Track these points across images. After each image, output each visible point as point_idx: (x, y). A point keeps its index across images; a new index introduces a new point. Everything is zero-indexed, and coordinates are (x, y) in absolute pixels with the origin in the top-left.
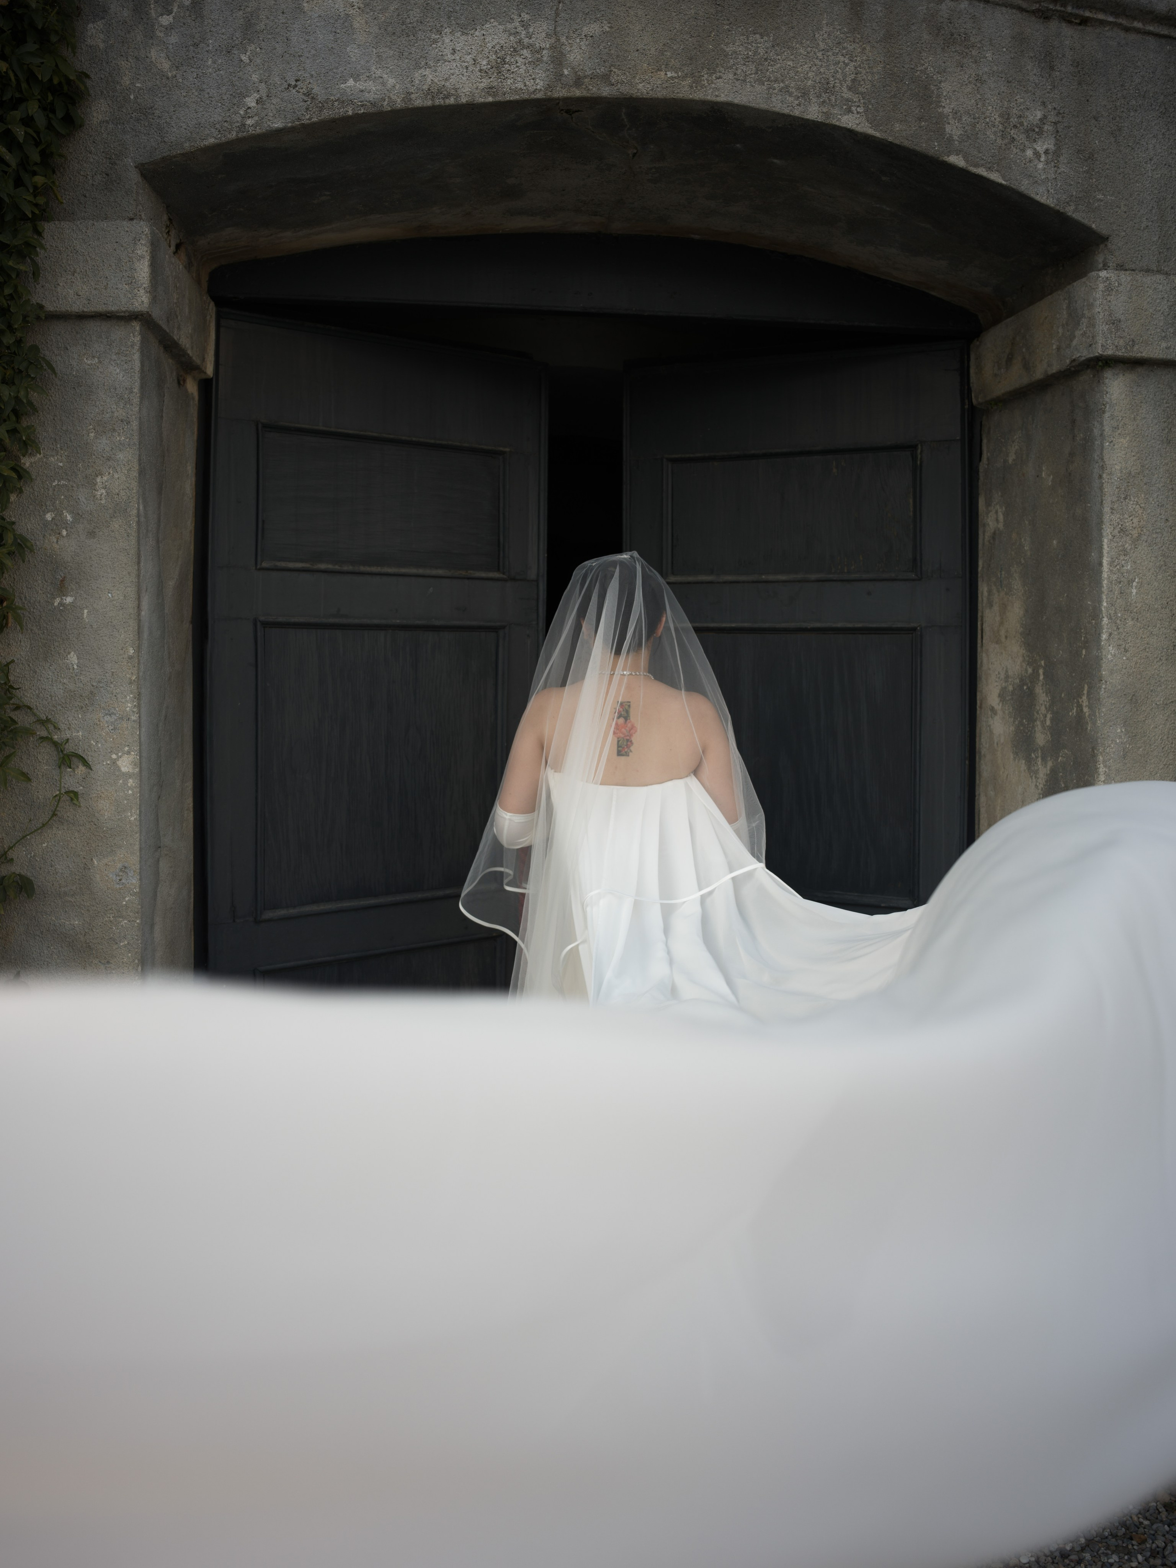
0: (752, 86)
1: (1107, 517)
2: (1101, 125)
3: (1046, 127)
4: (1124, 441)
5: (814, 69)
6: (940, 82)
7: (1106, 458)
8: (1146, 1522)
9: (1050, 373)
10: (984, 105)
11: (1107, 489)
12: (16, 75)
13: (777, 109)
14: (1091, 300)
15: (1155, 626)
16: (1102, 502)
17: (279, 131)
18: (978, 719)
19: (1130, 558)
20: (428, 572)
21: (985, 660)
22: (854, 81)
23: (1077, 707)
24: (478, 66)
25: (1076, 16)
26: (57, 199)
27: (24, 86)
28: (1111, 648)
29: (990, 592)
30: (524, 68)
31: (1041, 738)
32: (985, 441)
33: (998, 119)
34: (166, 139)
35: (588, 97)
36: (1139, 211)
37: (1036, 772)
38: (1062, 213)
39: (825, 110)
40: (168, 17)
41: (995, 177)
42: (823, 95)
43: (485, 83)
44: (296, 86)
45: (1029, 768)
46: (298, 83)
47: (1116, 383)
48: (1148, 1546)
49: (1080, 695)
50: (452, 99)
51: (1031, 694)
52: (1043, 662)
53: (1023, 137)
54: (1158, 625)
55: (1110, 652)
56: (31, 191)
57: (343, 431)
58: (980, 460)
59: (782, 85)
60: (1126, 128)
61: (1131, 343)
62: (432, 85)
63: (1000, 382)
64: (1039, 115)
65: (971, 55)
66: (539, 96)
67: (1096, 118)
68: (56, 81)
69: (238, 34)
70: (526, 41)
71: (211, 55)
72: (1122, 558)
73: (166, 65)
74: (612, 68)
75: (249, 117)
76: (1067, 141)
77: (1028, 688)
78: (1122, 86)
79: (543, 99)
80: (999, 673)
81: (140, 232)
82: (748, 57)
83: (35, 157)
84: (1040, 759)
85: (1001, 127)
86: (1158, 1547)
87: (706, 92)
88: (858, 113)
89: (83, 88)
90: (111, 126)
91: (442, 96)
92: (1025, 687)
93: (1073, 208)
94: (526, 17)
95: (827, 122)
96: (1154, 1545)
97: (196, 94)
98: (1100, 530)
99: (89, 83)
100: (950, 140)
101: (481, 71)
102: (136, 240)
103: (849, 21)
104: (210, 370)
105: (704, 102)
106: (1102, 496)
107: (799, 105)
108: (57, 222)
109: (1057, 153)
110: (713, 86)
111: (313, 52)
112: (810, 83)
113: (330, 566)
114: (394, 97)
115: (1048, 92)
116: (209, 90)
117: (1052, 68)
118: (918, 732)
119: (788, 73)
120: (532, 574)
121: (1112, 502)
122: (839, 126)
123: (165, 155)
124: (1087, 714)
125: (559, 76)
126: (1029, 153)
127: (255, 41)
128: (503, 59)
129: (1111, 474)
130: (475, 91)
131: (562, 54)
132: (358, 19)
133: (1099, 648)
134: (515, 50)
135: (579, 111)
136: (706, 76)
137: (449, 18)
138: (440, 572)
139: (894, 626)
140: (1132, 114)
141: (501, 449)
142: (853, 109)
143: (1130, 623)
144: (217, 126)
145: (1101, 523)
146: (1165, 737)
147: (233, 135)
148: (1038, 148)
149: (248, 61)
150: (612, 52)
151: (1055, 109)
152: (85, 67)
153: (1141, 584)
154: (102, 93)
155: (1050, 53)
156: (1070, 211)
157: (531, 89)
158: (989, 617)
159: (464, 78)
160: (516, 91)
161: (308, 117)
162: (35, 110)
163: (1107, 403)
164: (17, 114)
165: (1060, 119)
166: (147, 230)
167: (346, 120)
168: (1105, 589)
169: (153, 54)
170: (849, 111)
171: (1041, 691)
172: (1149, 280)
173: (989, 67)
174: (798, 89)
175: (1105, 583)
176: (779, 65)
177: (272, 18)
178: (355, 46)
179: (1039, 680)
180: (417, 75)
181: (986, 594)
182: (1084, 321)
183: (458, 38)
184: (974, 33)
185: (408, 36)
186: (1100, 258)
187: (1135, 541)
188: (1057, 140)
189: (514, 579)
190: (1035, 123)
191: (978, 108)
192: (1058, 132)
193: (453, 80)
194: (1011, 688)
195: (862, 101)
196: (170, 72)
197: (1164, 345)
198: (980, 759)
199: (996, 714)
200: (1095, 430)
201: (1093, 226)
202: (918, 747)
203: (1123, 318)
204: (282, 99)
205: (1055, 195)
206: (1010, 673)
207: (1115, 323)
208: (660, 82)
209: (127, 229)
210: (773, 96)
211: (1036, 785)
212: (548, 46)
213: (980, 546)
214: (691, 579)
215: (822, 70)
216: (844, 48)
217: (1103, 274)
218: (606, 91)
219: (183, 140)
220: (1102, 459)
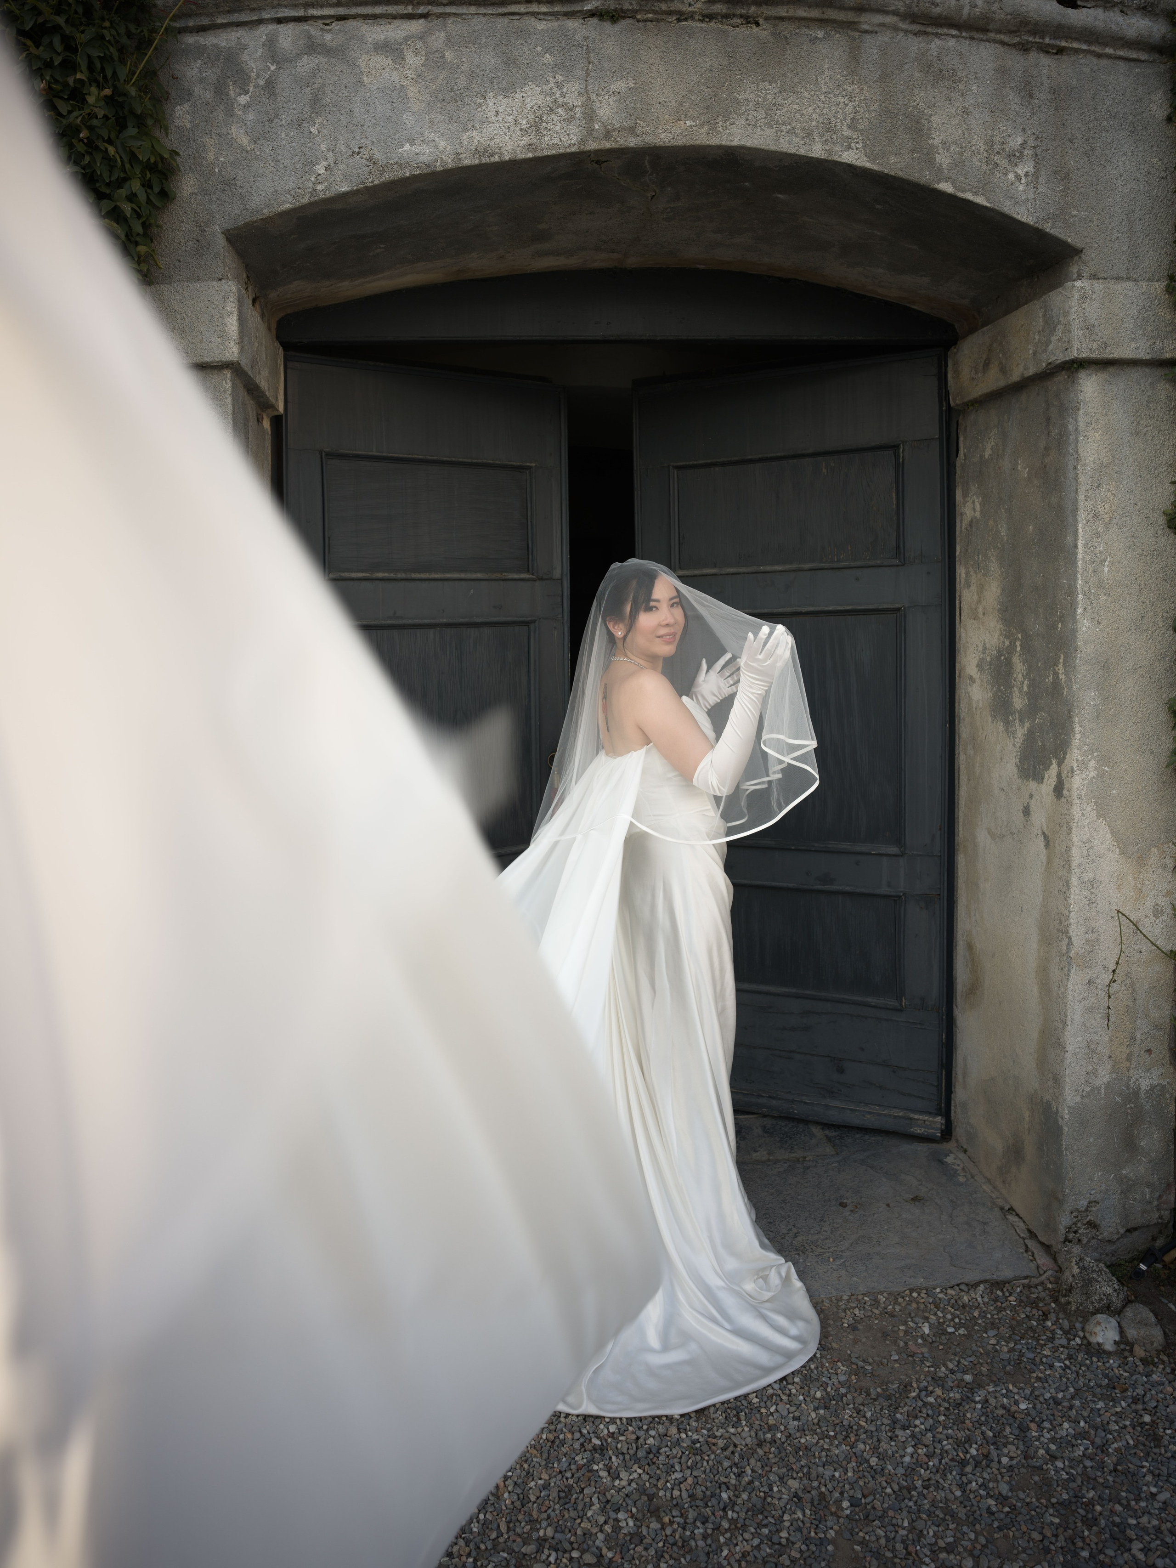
0: (763, 130)
1: (1081, 504)
2: (1076, 147)
3: (1026, 152)
4: (1097, 435)
5: (817, 110)
6: (931, 116)
7: (1080, 451)
8: (1126, 1374)
9: (1026, 375)
10: (970, 134)
11: (1082, 479)
12: (121, 157)
13: (784, 150)
14: (1067, 309)
15: (1125, 600)
16: (1077, 491)
17: (346, 194)
18: (957, 687)
19: (1102, 540)
20: (469, 576)
21: (963, 635)
22: (853, 119)
23: (1054, 674)
24: (519, 125)
25: (1053, 46)
26: (157, 265)
27: (127, 166)
28: (1085, 621)
29: (967, 574)
30: (560, 125)
31: (1018, 702)
32: (961, 439)
33: (983, 147)
34: (248, 207)
35: (616, 148)
36: (1110, 224)
37: (1014, 733)
38: (1041, 230)
39: (827, 148)
40: (245, 97)
41: (980, 200)
42: (826, 134)
43: (525, 140)
44: (359, 153)
45: (1007, 730)
46: (361, 150)
47: (1089, 383)
48: (1129, 1394)
49: (1056, 664)
50: (497, 157)
51: (1009, 663)
52: (1019, 636)
53: (1005, 162)
54: (1128, 599)
55: (1085, 625)
56: (136, 259)
57: (393, 455)
58: (957, 456)
59: (789, 127)
60: (1098, 148)
61: (1103, 346)
62: (479, 146)
63: (977, 385)
64: (1020, 140)
65: (958, 89)
66: (574, 149)
67: (1071, 141)
68: (152, 161)
69: (307, 109)
70: (561, 100)
71: (284, 129)
72: (1095, 540)
73: (245, 140)
74: (638, 121)
75: (319, 183)
76: (1045, 163)
77: (1006, 659)
78: (1095, 109)
79: (577, 152)
80: (977, 646)
81: (229, 291)
82: (758, 104)
83: (138, 228)
84: (1017, 721)
85: (985, 154)
86: (1138, 1395)
87: (721, 137)
88: (857, 148)
89: (175, 165)
90: (199, 197)
91: (487, 154)
92: (1002, 658)
93: (1050, 224)
94: (560, 78)
95: (830, 158)
96: (1135, 1394)
97: (273, 164)
98: (1075, 516)
99: (179, 160)
100: (940, 168)
101: (521, 130)
102: (225, 298)
103: (848, 64)
104: (281, 408)
105: (719, 147)
106: (1077, 486)
107: (804, 144)
108: (157, 286)
109: (1036, 175)
110: (728, 131)
111: (373, 121)
112: (814, 124)
113: (386, 575)
114: (445, 158)
115: (1028, 119)
116: (283, 161)
117: (1031, 96)
118: (903, 700)
119: (794, 116)
120: (557, 574)
121: (1086, 490)
122: (840, 162)
123: (247, 220)
124: (1063, 680)
125: (590, 131)
126: (1011, 176)
127: (322, 114)
128: (541, 118)
129: (1084, 465)
130: (516, 148)
131: (593, 111)
132: (412, 89)
133: (1075, 621)
134: (551, 110)
135: (607, 161)
136: (721, 123)
137: (492, 83)
138: (479, 575)
139: (880, 607)
140: (1104, 134)
141: (528, 464)
142: (853, 145)
143: (1103, 598)
144: (292, 192)
145: (1075, 509)
146: (1134, 699)
147: (306, 200)
148: (1019, 172)
149: (317, 133)
150: (637, 106)
151: (1034, 134)
152: (175, 146)
153: (1112, 563)
154: (190, 168)
155: (1030, 83)
156: (1048, 227)
157: (566, 144)
158: (967, 596)
159: (507, 138)
160: (553, 146)
161: (370, 180)
162: (137, 188)
163: (1081, 401)
164: (123, 192)
165: (1039, 143)
166: (234, 289)
167: (404, 181)
168: (1080, 569)
169: (234, 130)
170: (849, 147)
171: (1018, 661)
172: (1119, 287)
173: (974, 99)
174: (803, 130)
175: (1080, 563)
176: (786, 109)
177: (336, 92)
178: (410, 114)
179: (1016, 651)
180: (465, 137)
181: (963, 576)
182: (1060, 328)
183: (501, 101)
184: (960, 68)
185: (456, 102)
186: (1074, 269)
187: (1107, 525)
188: (1036, 163)
189: (541, 579)
190: (1016, 148)
191: (964, 138)
192: (1036, 155)
193: (497, 139)
194: (988, 659)
195: (861, 138)
196: (249, 146)
197: (1133, 345)
198: (959, 722)
199: (974, 682)
200: (1070, 426)
201: (1069, 240)
202: (903, 714)
203: (1096, 323)
204: (347, 165)
205: (1035, 214)
206: (988, 646)
207: (1089, 328)
208: (680, 131)
209: (217, 289)
210: (781, 138)
211: (1014, 744)
212: (580, 104)
213: (958, 533)
214: (697, 572)
215: (824, 111)
216: (844, 90)
217: (1078, 284)
218: (633, 142)
219: (263, 207)
220: (1077, 452)
